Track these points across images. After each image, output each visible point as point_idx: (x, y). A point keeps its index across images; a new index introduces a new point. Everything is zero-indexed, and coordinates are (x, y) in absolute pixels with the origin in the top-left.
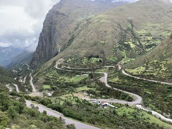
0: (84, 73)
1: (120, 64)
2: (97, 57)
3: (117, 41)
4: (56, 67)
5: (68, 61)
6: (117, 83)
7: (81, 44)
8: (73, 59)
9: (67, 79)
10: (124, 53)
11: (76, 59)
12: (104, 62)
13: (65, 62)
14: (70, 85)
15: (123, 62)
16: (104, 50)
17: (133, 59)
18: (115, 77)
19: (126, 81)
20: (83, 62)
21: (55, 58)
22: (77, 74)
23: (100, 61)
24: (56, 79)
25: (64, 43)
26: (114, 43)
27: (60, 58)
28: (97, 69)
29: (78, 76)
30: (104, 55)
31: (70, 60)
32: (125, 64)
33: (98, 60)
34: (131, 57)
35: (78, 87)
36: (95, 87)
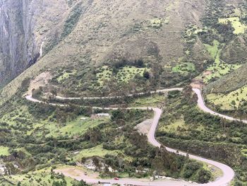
0: (100, 112)
1: (201, 83)
2: (139, 64)
3: (197, 18)
4: (29, 98)
5: (60, 79)
6: (178, 133)
7: (96, 30)
8: (74, 72)
9: (54, 129)
10: (213, 50)
11: (80, 73)
12: (156, 77)
13: (54, 81)
14: (60, 145)
15: (208, 75)
16: (159, 44)
17: (237, 67)
18: (176, 117)
19: (201, 128)
20: (98, 81)
21: (27, 73)
22: (80, 113)
23: (146, 76)
24: (25, 130)
25: (54, 29)
26: (188, 24)
27: (41, 71)
28: (136, 97)
29: (84, 118)
30: (159, 59)
31: (66, 75)
32: (213, 80)
33: (141, 71)
34: (232, 62)
35: (80, 149)
36: (121, 148)
